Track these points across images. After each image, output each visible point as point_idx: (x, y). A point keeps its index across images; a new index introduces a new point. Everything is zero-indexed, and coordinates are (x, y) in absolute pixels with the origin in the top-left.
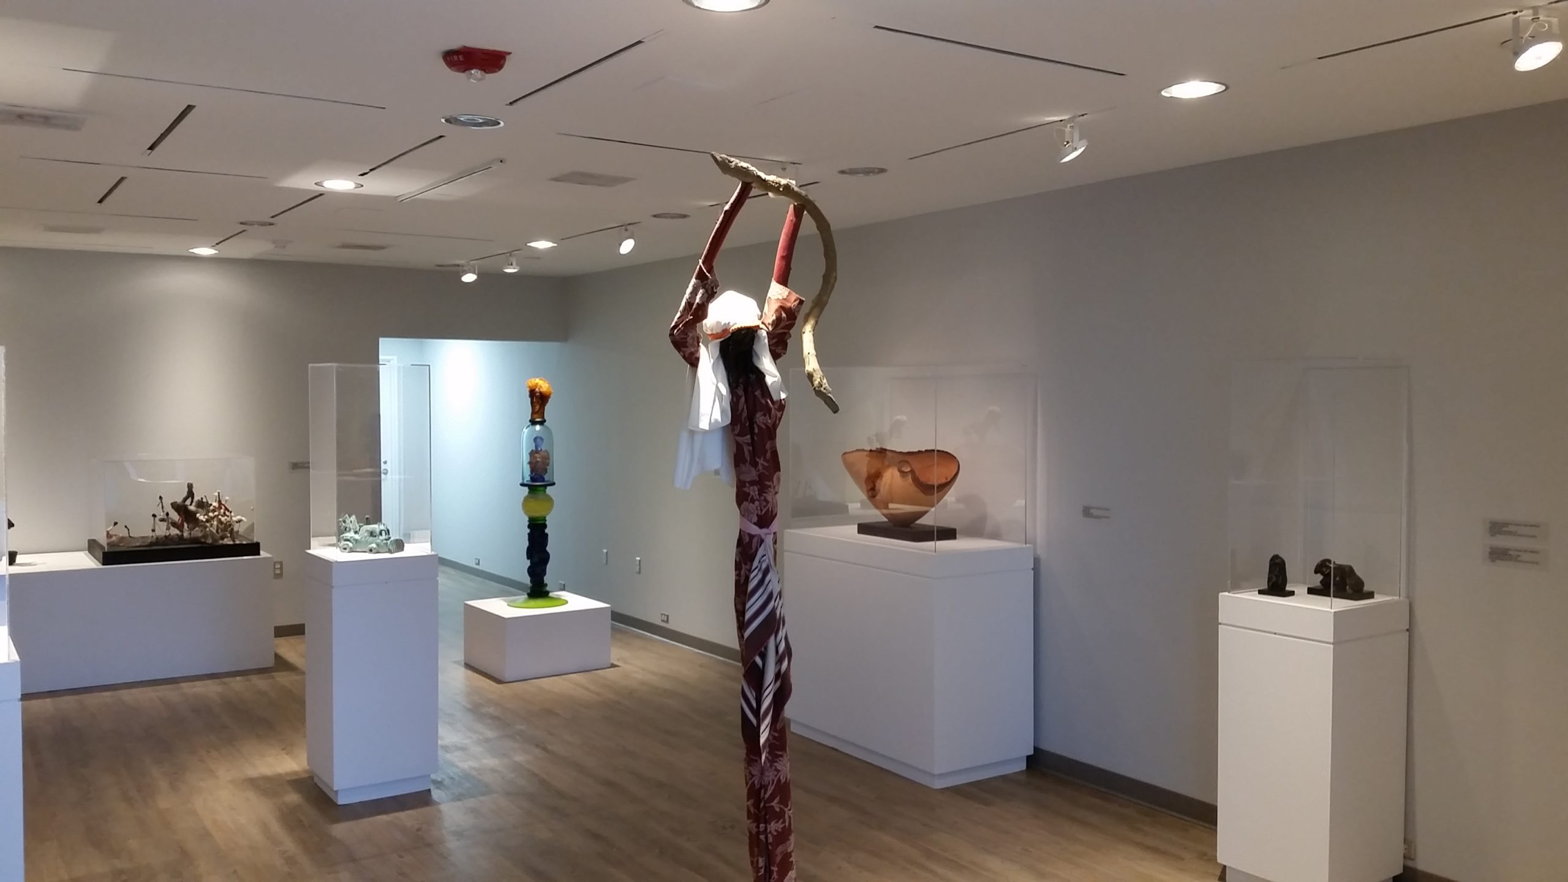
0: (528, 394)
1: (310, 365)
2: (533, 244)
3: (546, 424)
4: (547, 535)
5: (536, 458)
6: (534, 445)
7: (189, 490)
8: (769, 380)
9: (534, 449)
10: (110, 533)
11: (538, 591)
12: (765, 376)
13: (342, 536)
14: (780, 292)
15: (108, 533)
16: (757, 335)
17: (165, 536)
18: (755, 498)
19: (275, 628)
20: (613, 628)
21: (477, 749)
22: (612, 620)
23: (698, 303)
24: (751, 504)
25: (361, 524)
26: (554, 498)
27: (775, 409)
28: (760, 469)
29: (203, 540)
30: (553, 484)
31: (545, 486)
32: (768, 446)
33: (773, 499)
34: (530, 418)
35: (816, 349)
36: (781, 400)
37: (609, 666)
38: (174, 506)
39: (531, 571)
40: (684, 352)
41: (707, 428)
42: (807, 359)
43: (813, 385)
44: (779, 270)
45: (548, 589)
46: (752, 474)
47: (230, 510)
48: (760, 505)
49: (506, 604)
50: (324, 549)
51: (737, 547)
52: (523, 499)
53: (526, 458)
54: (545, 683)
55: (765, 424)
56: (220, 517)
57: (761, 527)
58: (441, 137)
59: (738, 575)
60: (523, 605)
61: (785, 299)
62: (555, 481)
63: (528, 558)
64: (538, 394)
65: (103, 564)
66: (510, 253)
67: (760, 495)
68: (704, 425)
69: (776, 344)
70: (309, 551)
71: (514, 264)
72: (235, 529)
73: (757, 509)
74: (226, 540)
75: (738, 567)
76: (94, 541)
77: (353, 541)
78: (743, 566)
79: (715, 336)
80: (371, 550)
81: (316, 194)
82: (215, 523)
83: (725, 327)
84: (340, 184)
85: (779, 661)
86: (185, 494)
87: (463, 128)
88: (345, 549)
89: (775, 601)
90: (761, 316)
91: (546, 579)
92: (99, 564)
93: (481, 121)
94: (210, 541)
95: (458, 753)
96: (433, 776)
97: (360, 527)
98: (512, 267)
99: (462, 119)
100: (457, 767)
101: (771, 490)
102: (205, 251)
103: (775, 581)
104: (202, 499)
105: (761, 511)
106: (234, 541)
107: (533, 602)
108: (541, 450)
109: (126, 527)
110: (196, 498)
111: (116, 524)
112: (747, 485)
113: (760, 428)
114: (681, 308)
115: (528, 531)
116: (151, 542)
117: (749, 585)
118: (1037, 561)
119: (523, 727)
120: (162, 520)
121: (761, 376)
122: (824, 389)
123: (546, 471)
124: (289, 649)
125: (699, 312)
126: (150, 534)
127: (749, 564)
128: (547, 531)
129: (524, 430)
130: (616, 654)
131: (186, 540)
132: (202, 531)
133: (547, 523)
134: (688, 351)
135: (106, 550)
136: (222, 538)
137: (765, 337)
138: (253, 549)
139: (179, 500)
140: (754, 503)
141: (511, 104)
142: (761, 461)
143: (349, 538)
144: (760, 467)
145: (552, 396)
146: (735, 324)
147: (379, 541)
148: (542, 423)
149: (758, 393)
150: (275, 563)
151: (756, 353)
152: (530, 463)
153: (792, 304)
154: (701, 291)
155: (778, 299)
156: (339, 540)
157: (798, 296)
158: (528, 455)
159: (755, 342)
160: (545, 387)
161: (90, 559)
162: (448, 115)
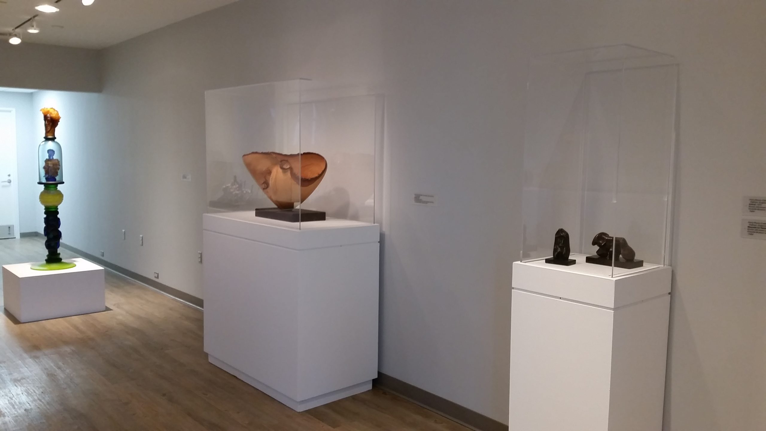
0: (43, 118)
2: (39, 8)
3: (56, 140)
5: (49, 164)
6: (48, 156)
9: (48, 158)
11: (53, 258)
26: (63, 193)
30: (63, 183)
31: (56, 185)
37: (105, 309)
45: (60, 256)
49: (30, 267)
52: (40, 192)
60: (41, 268)
64: (49, 119)
71: (35, 26)
98: (33, 28)
107: (49, 266)
108: (53, 159)
115: (45, 216)
118: (382, 237)
123: (57, 173)
129: (41, 144)
145: (61, 119)
148: (53, 139)
158: (44, 162)
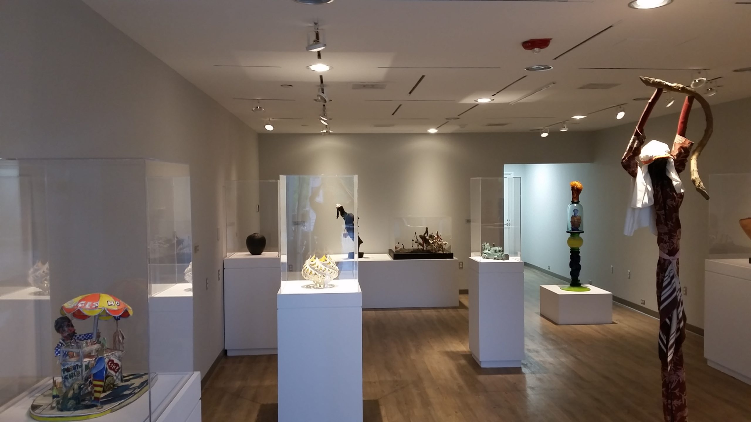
0: (571, 189)
1: (471, 178)
2: (574, 117)
3: (579, 203)
4: (580, 256)
5: (574, 219)
6: (573, 213)
7: (426, 230)
8: (675, 183)
9: (574, 215)
10: (397, 247)
11: (575, 283)
12: (672, 181)
13: (483, 252)
14: (681, 139)
15: (396, 247)
16: (669, 161)
17: (417, 249)
18: (667, 241)
19: (459, 290)
20: (613, 304)
21: (544, 353)
22: (613, 300)
23: (635, 147)
24: (665, 244)
25: (491, 247)
26: (583, 239)
27: (678, 197)
28: (670, 227)
29: (431, 251)
30: (583, 232)
31: (579, 233)
32: (674, 215)
33: (677, 242)
34: (571, 200)
35: (697, 168)
36: (681, 193)
37: (612, 323)
38: (421, 236)
39: (572, 273)
40: (629, 170)
41: (641, 207)
42: (693, 173)
43: (695, 186)
44: (680, 129)
45: (580, 282)
46: (666, 229)
47: (442, 239)
48: (669, 245)
49: (560, 288)
50: (477, 257)
51: (658, 265)
52: (568, 238)
53: (570, 219)
54: (578, 327)
55: (672, 205)
56: (438, 242)
57: (670, 255)
58: (526, 76)
59: (658, 279)
60: (569, 289)
61: (683, 143)
62: (584, 231)
63: (570, 267)
64: (576, 189)
65: (394, 259)
66: (564, 122)
67: (669, 240)
68: (639, 205)
69: (679, 165)
70: (471, 258)
71: (566, 127)
72: (444, 247)
73: (668, 247)
74: (440, 251)
75: (658, 274)
76: (391, 249)
77: (488, 254)
78: (661, 274)
79: (646, 162)
80: (495, 258)
81: (475, 105)
82: (436, 244)
83: (650, 158)
84: (484, 100)
85: (679, 323)
86: (425, 232)
87: (535, 72)
88: (484, 257)
89: (677, 292)
90: (671, 152)
91: (579, 278)
92: (392, 259)
93: (543, 68)
94: (434, 252)
95: (535, 353)
96: (522, 361)
97: (491, 248)
98: (564, 129)
99: (534, 68)
100: (533, 359)
101: (676, 237)
102: (433, 131)
103: (677, 283)
104: (431, 234)
105: (670, 247)
106: (443, 252)
107: (573, 288)
108: (577, 215)
109: (402, 244)
110: (429, 234)
111: (399, 243)
112: (663, 234)
113: (669, 207)
114: (627, 150)
115: (570, 254)
116: (412, 251)
117: (664, 283)
119: (566, 346)
120: (416, 242)
121: (670, 181)
122: (701, 188)
123: (579, 226)
124: (464, 300)
125: (636, 151)
126: (411, 248)
127: (664, 273)
128: (580, 255)
129: (569, 206)
130: (615, 317)
131: (425, 251)
132: (431, 247)
133: (580, 251)
134: (631, 170)
135: (395, 253)
136: (439, 251)
137: (673, 162)
138: (451, 256)
139: (423, 234)
140: (666, 244)
141: (555, 59)
142: (670, 223)
143: (486, 253)
144: (669, 226)
145: (583, 190)
146: (656, 156)
147: (498, 255)
148: (577, 203)
149: (668, 190)
150: (460, 262)
151: (668, 170)
152: (571, 222)
153: (687, 145)
154: (637, 142)
155: (680, 143)
156: (482, 254)
157: (690, 141)
158: (571, 218)
159: (667, 164)
160: (579, 185)
161: (389, 256)
162: (528, 66)
